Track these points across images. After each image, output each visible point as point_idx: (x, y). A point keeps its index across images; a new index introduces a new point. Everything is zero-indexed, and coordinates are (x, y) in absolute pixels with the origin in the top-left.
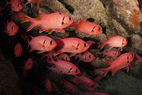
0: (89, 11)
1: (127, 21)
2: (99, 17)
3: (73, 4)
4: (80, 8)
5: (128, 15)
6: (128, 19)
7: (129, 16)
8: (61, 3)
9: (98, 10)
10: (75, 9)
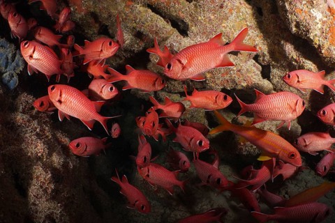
0: (223, 25)
1: (317, 38)
2: (250, 39)
3: (183, 12)
4: (200, 18)
5: (317, 21)
6: (318, 33)
7: (319, 26)
8: (159, 17)
9: (246, 21)
10: (190, 23)
